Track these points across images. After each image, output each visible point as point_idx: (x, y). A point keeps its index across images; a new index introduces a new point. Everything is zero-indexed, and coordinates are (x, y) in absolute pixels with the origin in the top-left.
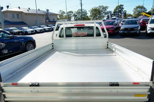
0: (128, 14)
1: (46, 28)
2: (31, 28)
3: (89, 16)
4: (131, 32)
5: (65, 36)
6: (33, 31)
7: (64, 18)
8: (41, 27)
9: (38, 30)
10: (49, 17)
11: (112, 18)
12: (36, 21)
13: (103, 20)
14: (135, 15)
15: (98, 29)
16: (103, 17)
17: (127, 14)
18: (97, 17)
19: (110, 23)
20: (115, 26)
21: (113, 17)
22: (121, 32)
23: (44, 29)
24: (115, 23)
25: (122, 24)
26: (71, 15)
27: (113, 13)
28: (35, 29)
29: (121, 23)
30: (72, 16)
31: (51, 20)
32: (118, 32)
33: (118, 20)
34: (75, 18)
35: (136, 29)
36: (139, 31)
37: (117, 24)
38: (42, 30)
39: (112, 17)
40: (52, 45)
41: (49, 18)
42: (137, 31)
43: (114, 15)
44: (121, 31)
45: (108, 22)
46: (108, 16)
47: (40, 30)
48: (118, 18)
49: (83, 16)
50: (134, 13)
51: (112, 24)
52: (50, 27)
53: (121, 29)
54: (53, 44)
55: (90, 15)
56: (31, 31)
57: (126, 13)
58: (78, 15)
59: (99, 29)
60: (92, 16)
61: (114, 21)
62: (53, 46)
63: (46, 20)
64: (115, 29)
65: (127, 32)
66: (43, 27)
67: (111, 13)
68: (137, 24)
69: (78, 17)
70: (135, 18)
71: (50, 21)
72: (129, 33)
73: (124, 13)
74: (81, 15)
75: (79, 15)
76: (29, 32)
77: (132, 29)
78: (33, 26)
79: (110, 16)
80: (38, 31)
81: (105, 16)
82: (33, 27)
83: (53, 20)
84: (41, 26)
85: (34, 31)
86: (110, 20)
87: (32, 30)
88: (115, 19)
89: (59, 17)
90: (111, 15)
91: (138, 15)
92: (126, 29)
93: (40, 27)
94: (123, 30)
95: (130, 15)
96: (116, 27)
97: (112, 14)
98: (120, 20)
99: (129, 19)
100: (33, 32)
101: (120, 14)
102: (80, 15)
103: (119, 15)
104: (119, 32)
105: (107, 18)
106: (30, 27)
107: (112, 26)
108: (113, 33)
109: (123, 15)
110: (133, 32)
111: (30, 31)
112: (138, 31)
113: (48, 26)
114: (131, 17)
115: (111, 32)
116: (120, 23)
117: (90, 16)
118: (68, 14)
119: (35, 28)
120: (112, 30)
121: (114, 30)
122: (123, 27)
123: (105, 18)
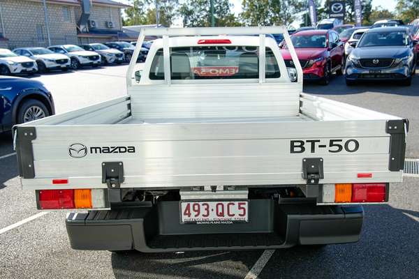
0: (380, 9)
1: (80, 53)
2: (22, 53)
3: (236, 16)
4: (382, 72)
5: (168, 75)
6: (31, 64)
7: (145, 19)
8: (62, 49)
9: (50, 61)
10: (89, 15)
11: (319, 23)
12: (40, 27)
13: (289, 31)
14: (404, 13)
15: (271, 56)
16: (289, 19)
17: (373, 8)
18: (267, 20)
19: (314, 39)
20: (329, 50)
21: (324, 22)
22: (350, 71)
23: (73, 59)
24: (330, 41)
25: (354, 46)
26: (171, 8)
27: (322, 6)
28: (38, 57)
29: (349, 43)
30: (173, 15)
31: (99, 25)
32: (339, 72)
33: (339, 31)
34: (185, 22)
35: (398, 60)
36: (411, 68)
37: (334, 45)
38: (66, 61)
39: (320, 19)
40: (128, 102)
41: (91, 18)
42: (403, 70)
43: (328, 12)
44: (348, 67)
45: (305, 36)
46: (304, 16)
47: (58, 61)
48: (341, 24)
49: (216, 15)
50: (398, 8)
51: (319, 44)
52: (93, 50)
53: (348, 61)
54: (129, 99)
55: (241, 11)
56: (24, 64)
57: (368, 7)
58: (198, 9)
59: (274, 56)
60: (248, 16)
61: (327, 35)
62: (129, 106)
63: (79, 24)
64: (329, 62)
65: (367, 72)
66: (69, 51)
67: (315, 6)
68: (404, 45)
69: (198, 17)
70: (401, 23)
71: (92, 31)
72: (376, 75)
73: (362, 7)
74: (208, 9)
75: (201, 10)
76: (14, 67)
77: (386, 62)
78: (28, 46)
79: (312, 17)
80: (48, 65)
81: (294, 18)
82: (28, 49)
83: (106, 23)
84: (62, 47)
85: (35, 66)
86: (314, 30)
87: (25, 59)
88: (330, 26)
89: (125, 16)
90: (318, 13)
91: (413, 14)
92: (365, 62)
93: (57, 50)
94: (355, 66)
95: (385, 15)
96: (334, 54)
97: (322, 11)
98: (349, 31)
99: (379, 25)
100: (30, 69)
101: (350, 11)
102: (204, 10)
103: (344, 11)
104: (342, 74)
105: (302, 25)
106: (16, 47)
107: (317, 52)
108: (321, 76)
109: (358, 12)
110: (388, 71)
111: (20, 65)
112: (406, 69)
113: (87, 48)
114: (385, 21)
115: (315, 71)
116: (345, 41)
117: (242, 14)
118: (159, 6)
119: (35, 53)
120: (318, 64)
121: (325, 65)
122: (355, 54)
123: (296, 25)
